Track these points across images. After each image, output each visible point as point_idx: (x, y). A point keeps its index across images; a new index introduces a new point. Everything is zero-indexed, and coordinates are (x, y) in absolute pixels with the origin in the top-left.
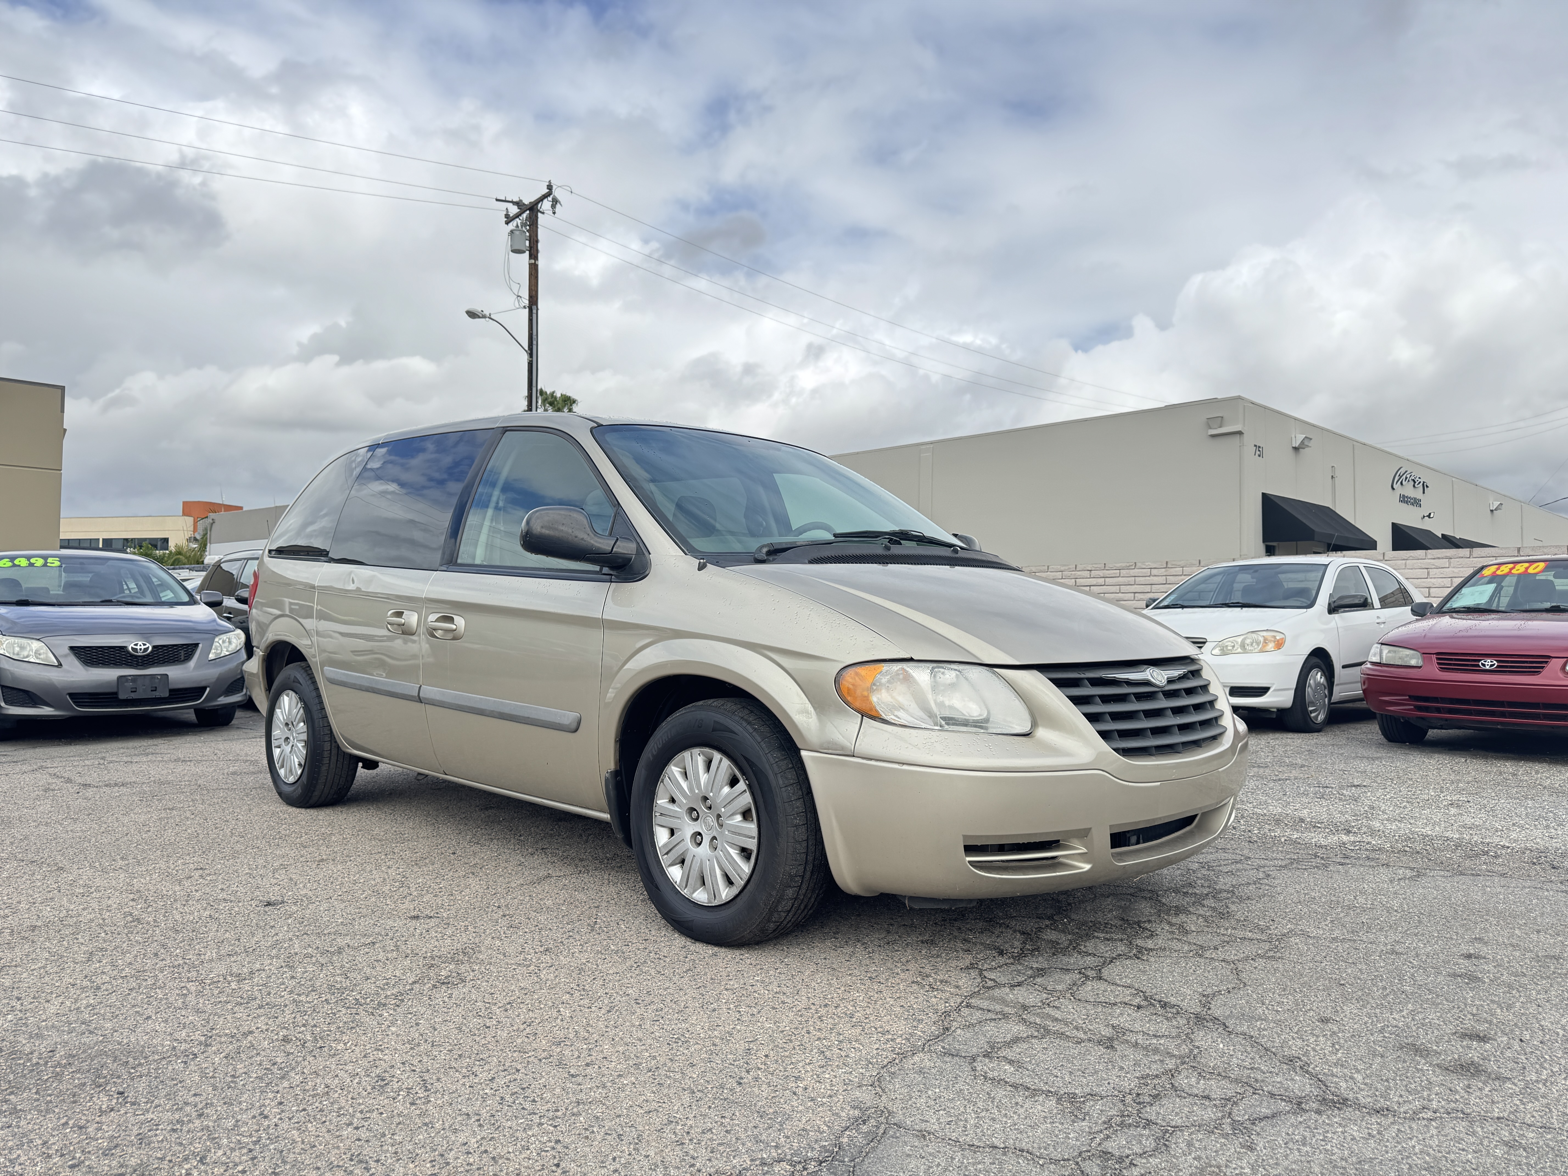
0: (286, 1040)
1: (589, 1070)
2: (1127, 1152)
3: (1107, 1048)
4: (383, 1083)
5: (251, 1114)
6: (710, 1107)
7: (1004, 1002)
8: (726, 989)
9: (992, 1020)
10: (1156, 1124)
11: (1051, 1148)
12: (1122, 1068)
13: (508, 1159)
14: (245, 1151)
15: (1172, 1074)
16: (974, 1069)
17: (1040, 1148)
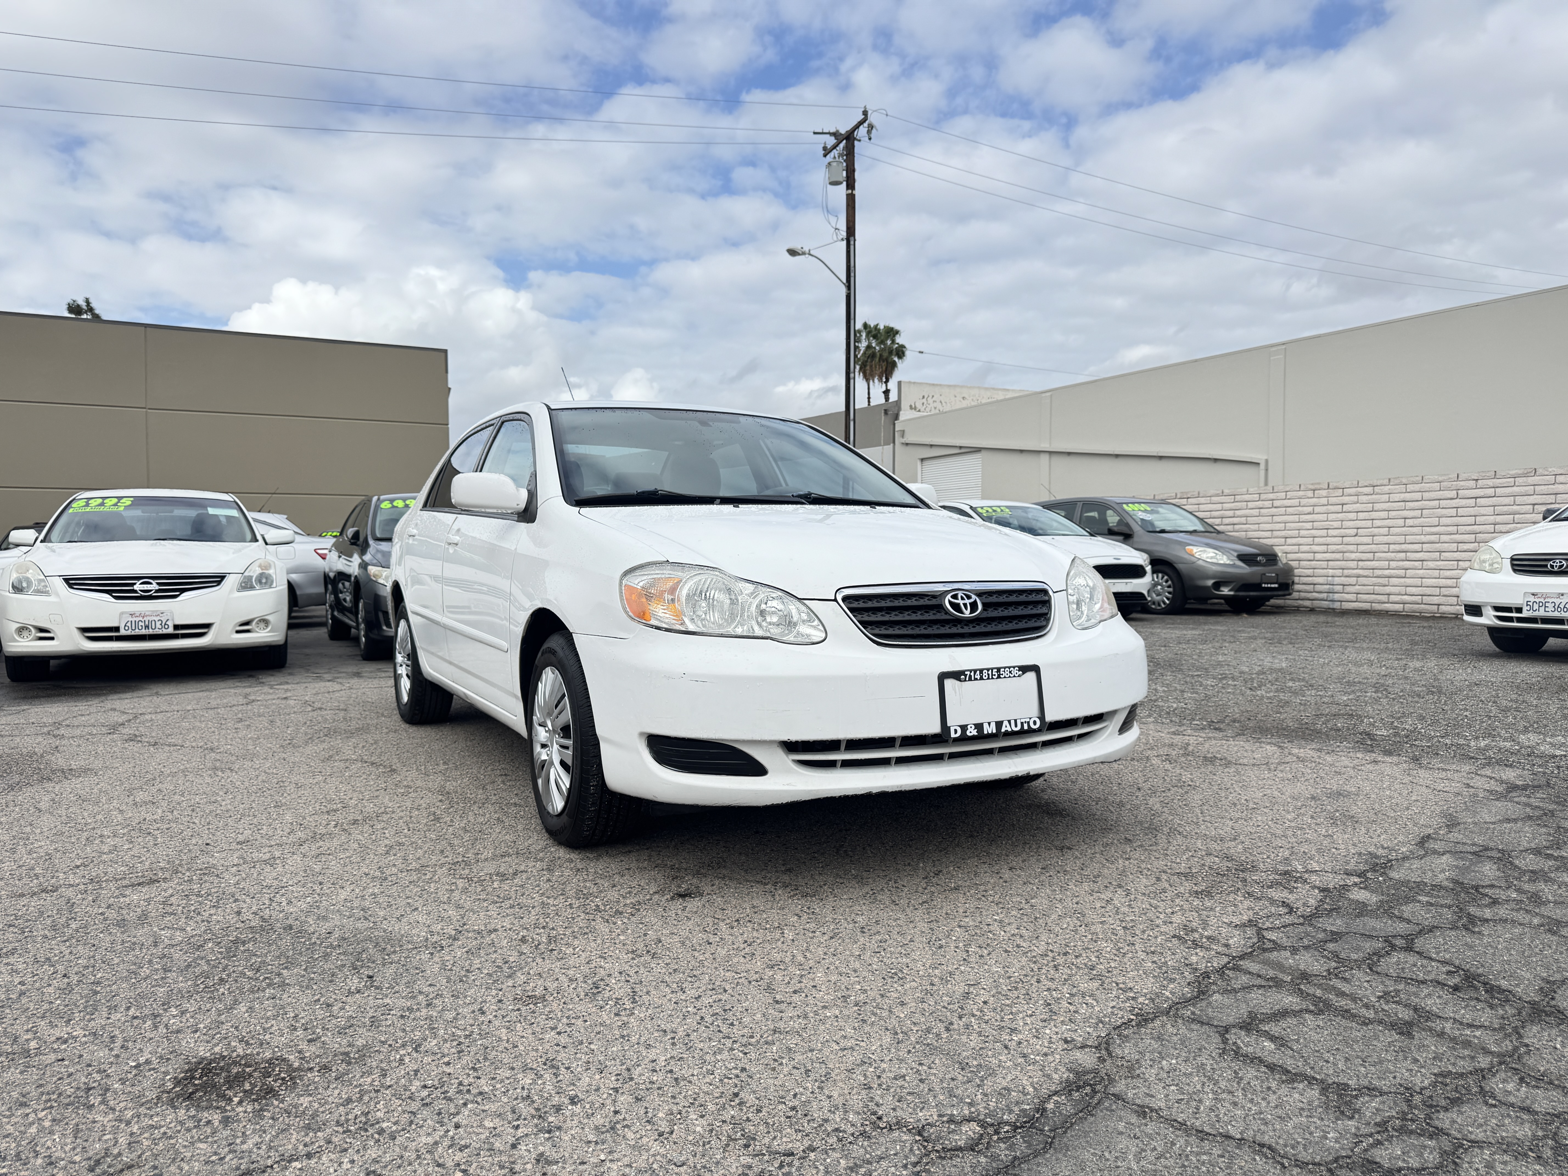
0: (523, 940)
1: (796, 998)
2: (1401, 1164)
3: (1401, 1033)
4: (595, 991)
5: (471, 1008)
6: (909, 1052)
7: (1280, 967)
8: (960, 926)
9: (1260, 987)
10: (1448, 1135)
11: (1300, 1148)
12: (1416, 1061)
13: (690, 1082)
14: (455, 1043)
15: (1482, 1074)
16: (1225, 1041)
17: (1286, 1146)
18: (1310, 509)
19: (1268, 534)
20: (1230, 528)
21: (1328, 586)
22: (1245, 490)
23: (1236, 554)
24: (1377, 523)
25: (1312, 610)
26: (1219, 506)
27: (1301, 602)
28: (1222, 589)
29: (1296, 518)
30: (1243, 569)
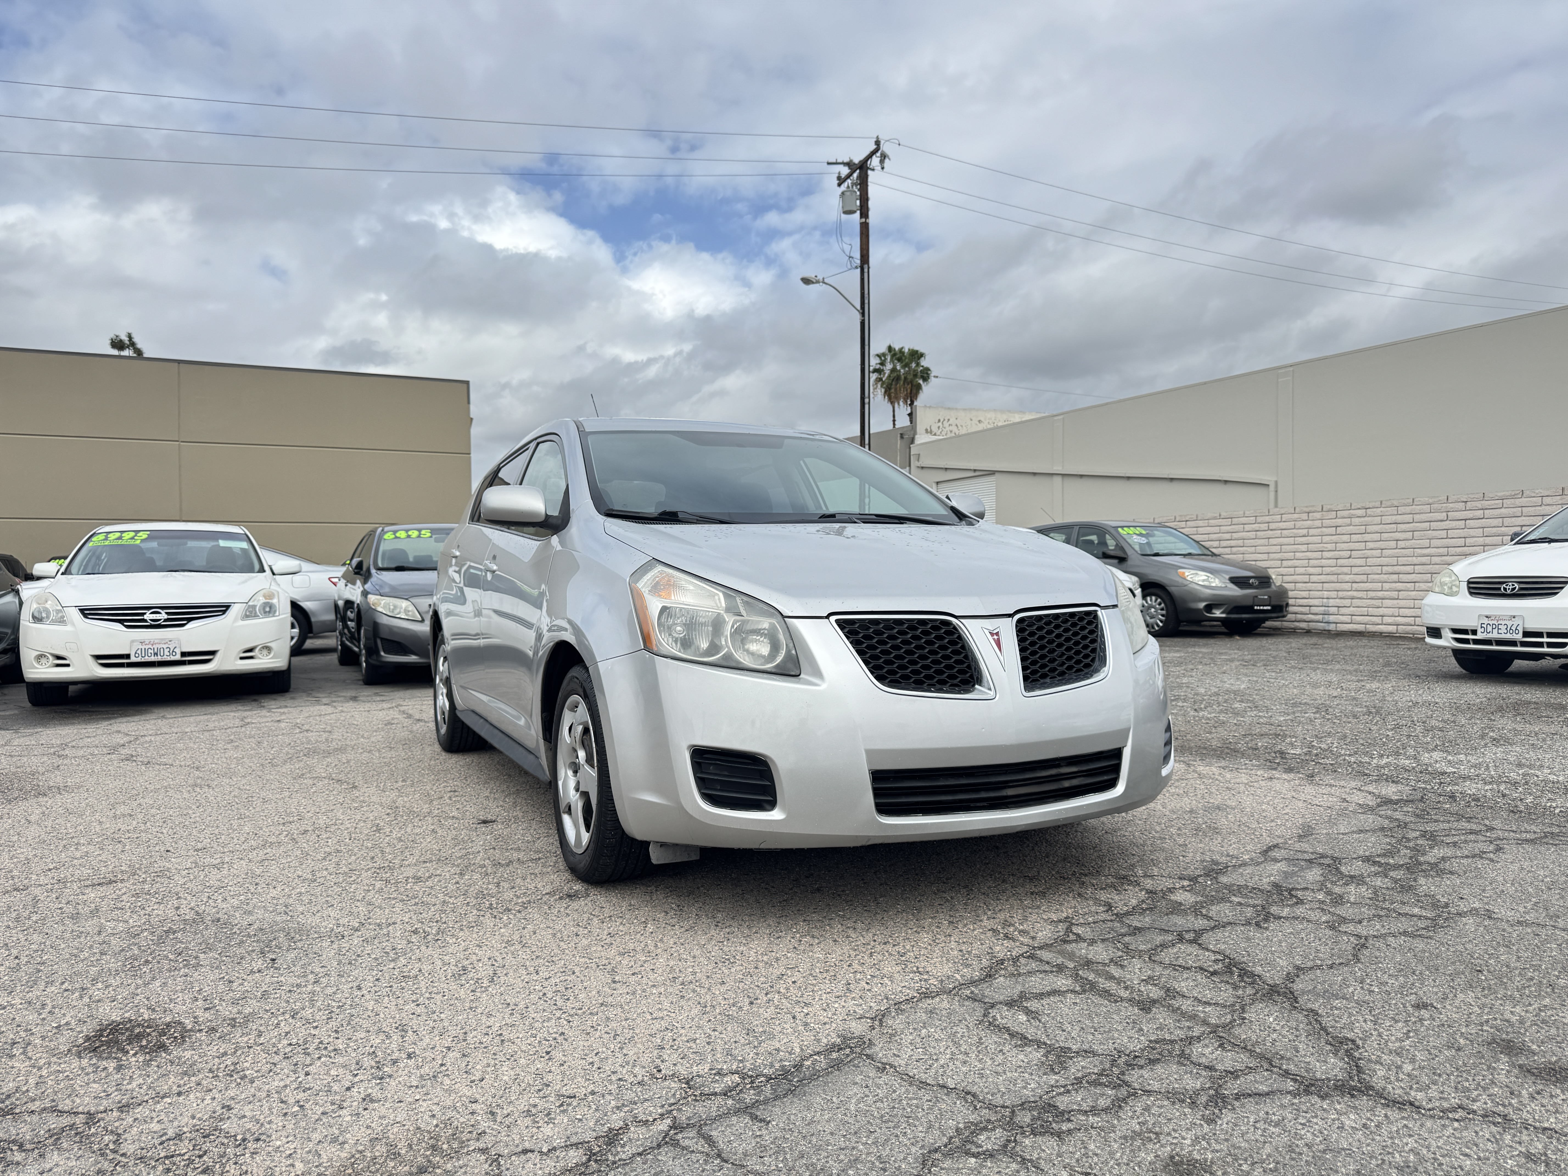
2: (1074, 1107)
3: (1142, 1009)
7: (1071, 956)
9: (1041, 972)
10: (1129, 1086)
11: (999, 1095)
12: (1140, 1030)
15: (1190, 1041)
16: (986, 1014)
17: (987, 1093)
18: (1305, 532)
19: (1265, 556)
20: (1228, 550)
21: (1323, 608)
22: (1242, 513)
23: (1227, 577)
24: (1370, 545)
25: (1308, 632)
26: (1217, 529)
27: (1297, 624)
28: (1214, 611)
29: (1291, 540)
30: (1235, 591)
